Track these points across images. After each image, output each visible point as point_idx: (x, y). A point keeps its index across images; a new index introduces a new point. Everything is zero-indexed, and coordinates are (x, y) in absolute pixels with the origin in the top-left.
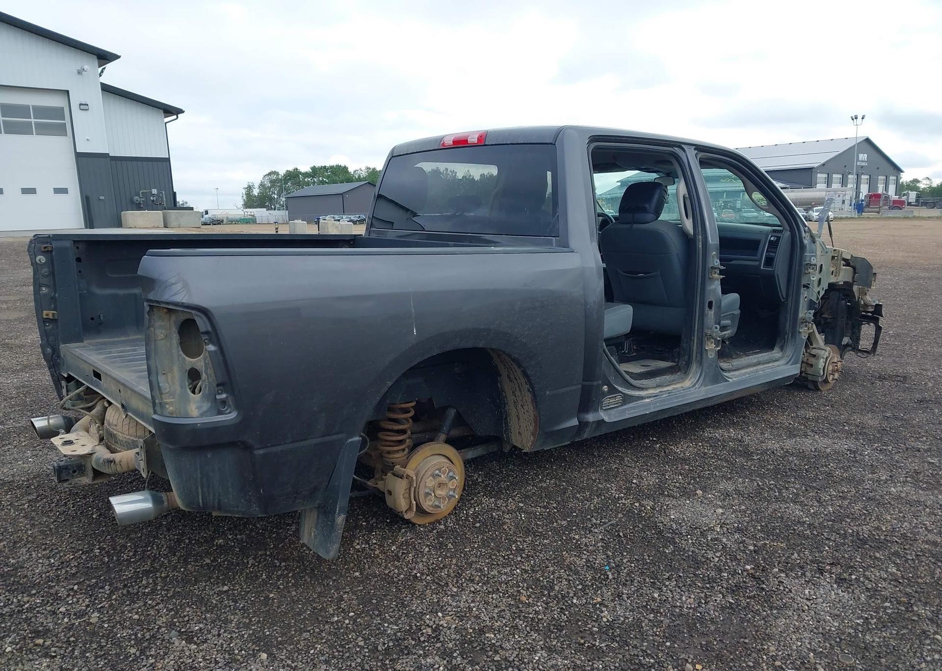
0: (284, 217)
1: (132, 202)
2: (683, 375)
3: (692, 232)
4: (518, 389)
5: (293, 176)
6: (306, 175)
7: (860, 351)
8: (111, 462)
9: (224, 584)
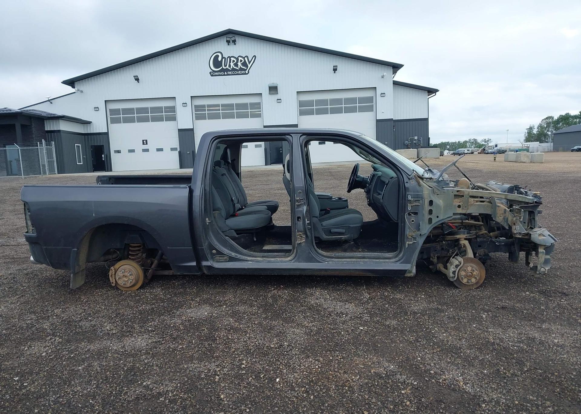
0: (549, 148)
1: (404, 144)
3: (289, 180)
5: (566, 119)
6: (575, 117)
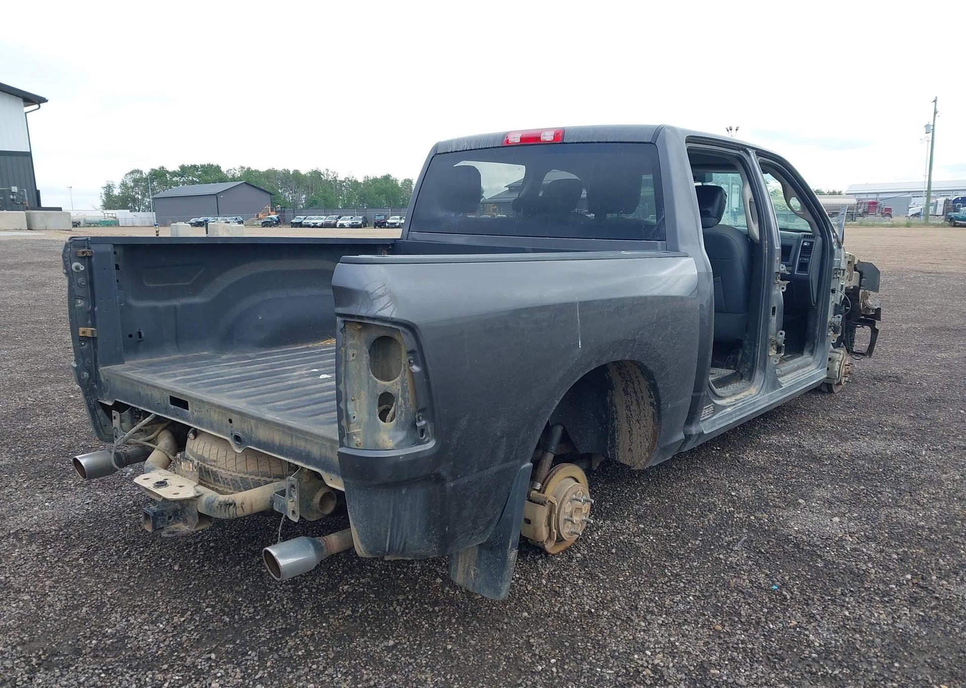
0: (150, 219)
2: (748, 383)
3: (758, 237)
4: (635, 402)
5: (159, 175)
6: (174, 174)
7: (854, 353)
8: (230, 505)
9: (387, 639)
